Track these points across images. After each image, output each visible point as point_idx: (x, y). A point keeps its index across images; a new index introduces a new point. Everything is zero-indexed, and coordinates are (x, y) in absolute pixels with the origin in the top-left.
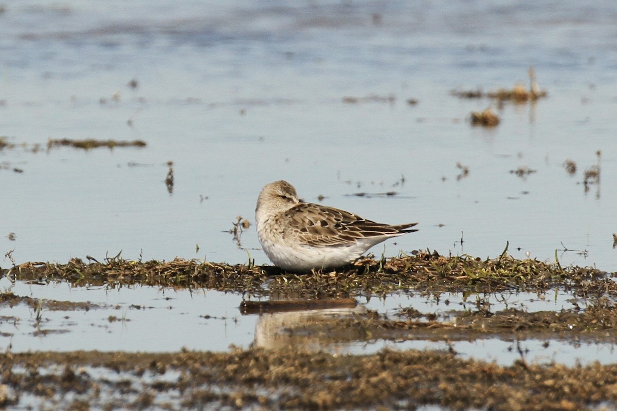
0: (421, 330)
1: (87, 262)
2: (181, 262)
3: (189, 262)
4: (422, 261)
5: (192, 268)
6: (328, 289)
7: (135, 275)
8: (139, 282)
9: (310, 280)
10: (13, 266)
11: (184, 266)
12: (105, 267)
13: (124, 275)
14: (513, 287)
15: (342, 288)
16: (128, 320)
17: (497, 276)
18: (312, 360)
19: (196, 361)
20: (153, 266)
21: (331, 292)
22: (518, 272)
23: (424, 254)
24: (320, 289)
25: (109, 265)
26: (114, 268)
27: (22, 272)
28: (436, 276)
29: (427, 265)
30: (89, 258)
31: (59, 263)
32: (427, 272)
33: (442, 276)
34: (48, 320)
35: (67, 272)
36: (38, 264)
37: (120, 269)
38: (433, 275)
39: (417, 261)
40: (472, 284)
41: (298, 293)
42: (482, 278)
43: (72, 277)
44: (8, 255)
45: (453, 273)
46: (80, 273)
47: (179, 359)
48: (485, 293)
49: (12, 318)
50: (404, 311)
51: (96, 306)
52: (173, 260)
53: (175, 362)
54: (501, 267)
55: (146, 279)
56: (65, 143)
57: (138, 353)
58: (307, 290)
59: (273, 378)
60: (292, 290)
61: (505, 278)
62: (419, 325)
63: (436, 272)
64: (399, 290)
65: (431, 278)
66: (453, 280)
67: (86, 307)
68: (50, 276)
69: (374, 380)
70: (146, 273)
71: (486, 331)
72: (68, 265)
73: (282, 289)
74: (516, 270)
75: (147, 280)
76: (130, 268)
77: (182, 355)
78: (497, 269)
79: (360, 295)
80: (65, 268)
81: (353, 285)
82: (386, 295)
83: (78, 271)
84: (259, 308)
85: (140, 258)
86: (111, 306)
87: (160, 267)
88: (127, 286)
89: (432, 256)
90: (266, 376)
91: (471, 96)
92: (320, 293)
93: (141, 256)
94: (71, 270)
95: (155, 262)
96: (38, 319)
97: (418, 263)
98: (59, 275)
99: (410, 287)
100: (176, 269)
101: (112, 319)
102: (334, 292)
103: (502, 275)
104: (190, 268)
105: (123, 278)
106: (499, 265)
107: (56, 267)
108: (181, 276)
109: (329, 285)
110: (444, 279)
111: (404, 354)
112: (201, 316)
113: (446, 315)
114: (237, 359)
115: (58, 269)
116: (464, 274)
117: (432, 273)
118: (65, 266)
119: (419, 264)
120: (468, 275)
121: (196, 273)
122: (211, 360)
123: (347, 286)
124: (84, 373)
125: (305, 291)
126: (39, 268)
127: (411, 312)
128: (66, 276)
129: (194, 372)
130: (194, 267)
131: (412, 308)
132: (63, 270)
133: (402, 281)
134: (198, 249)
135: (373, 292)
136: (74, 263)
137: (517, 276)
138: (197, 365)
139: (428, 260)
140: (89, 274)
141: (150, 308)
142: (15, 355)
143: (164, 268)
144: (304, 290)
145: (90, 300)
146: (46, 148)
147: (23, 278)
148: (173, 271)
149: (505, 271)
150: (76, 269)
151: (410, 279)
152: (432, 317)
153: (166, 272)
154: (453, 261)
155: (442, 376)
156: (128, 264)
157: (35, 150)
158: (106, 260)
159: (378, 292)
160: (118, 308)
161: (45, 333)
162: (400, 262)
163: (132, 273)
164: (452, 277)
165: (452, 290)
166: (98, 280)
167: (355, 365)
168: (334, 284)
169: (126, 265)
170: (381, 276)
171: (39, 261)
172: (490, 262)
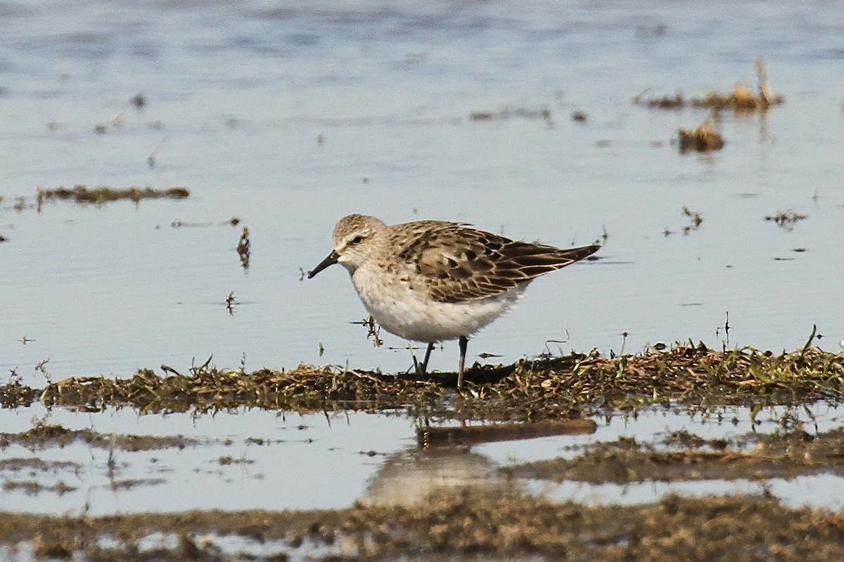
0: (711, 464)
1: (163, 375)
2: (309, 370)
3: (322, 370)
4: (682, 359)
5: (328, 380)
6: (546, 405)
7: (239, 392)
8: (246, 404)
9: (513, 392)
10: (48, 384)
11: (315, 377)
12: (190, 382)
13: (223, 394)
14: (829, 396)
15: (566, 404)
16: (251, 462)
17: (801, 378)
18: (560, 515)
19: (380, 521)
20: (266, 378)
21: (552, 411)
22: (833, 371)
23: (684, 348)
24: (534, 406)
25: (197, 379)
26: (205, 382)
27: (63, 392)
28: (707, 381)
29: (691, 365)
30: (165, 369)
31: (119, 378)
32: (692, 376)
33: (717, 381)
34: (126, 465)
35: (132, 392)
36: (87, 380)
37: (215, 385)
38: (702, 380)
39: (674, 360)
40: (766, 392)
41: (501, 413)
42: (779, 382)
43: (141, 398)
44: (40, 367)
45: (732, 376)
46: (153, 392)
47: (353, 519)
48: (790, 405)
49: (70, 464)
50: (675, 435)
51: (194, 442)
52: (297, 368)
53: (347, 524)
54: (805, 365)
55: (257, 398)
56: (64, 194)
57: (286, 512)
58: (512, 408)
59: (507, 544)
60: (490, 410)
61: (814, 381)
62: (706, 457)
63: (705, 375)
64: (655, 405)
65: (700, 384)
66: (734, 387)
67: (179, 442)
68: (107, 398)
69: (667, 542)
70: (255, 389)
71: (811, 463)
72: (134, 380)
73: (474, 408)
74: (829, 369)
75: (258, 401)
76: (231, 382)
77: (356, 513)
78: (799, 368)
79: (597, 413)
80: (129, 384)
81: (582, 400)
82: (639, 413)
83: (150, 388)
84: (448, 437)
85: (242, 366)
86: (217, 440)
87: (278, 380)
88: (225, 409)
89: (696, 350)
90: (495, 542)
91: (666, 104)
92: (534, 413)
93: (243, 363)
94: (138, 388)
95: (267, 372)
96: (111, 464)
97: (675, 363)
98: (121, 396)
99: (671, 400)
100: (303, 381)
101: (225, 461)
102: (557, 410)
103: (809, 377)
104: (325, 380)
105: (221, 397)
106: (801, 362)
107: (114, 384)
108: (312, 393)
109: (544, 399)
110: (721, 386)
111: (701, 501)
112: (362, 453)
113: (741, 441)
114: (442, 517)
115: (118, 386)
116: (751, 377)
117: (700, 377)
118: (129, 381)
119: (677, 364)
120: (758, 378)
121: (334, 387)
122: (403, 519)
123: (574, 401)
124: (209, 545)
125: (511, 410)
126: (88, 386)
127: (684, 438)
128: (132, 397)
129: (381, 539)
130: (331, 378)
131: (685, 431)
132: (126, 388)
133: (657, 392)
134: (322, 350)
135: (616, 409)
136: (143, 376)
137: (833, 377)
138: (383, 528)
139: (691, 357)
140: (167, 393)
141: (279, 442)
142: (96, 520)
143: (284, 381)
144: (509, 408)
145: (182, 433)
146: (35, 202)
147: (65, 403)
148: (298, 385)
149: (812, 370)
150: (146, 386)
151: (668, 388)
152: (720, 444)
153: (287, 387)
154: (730, 357)
155: (768, 535)
156: (227, 376)
157: (19, 208)
158: (193, 371)
159: (623, 409)
160: (228, 443)
161: (128, 484)
162: (647, 362)
163: (234, 389)
164: (733, 382)
165: (736, 402)
166: (183, 401)
167: (627, 521)
168: (552, 398)
169: (223, 379)
170: (622, 383)
171: (88, 376)
172: (787, 358)
